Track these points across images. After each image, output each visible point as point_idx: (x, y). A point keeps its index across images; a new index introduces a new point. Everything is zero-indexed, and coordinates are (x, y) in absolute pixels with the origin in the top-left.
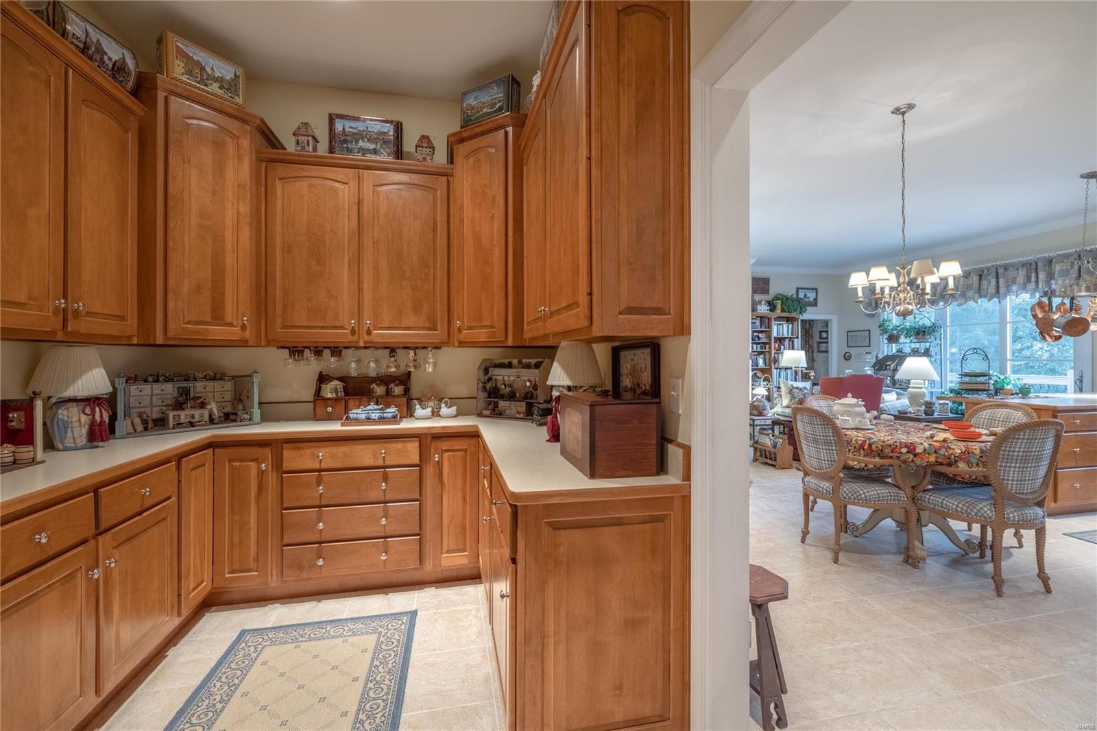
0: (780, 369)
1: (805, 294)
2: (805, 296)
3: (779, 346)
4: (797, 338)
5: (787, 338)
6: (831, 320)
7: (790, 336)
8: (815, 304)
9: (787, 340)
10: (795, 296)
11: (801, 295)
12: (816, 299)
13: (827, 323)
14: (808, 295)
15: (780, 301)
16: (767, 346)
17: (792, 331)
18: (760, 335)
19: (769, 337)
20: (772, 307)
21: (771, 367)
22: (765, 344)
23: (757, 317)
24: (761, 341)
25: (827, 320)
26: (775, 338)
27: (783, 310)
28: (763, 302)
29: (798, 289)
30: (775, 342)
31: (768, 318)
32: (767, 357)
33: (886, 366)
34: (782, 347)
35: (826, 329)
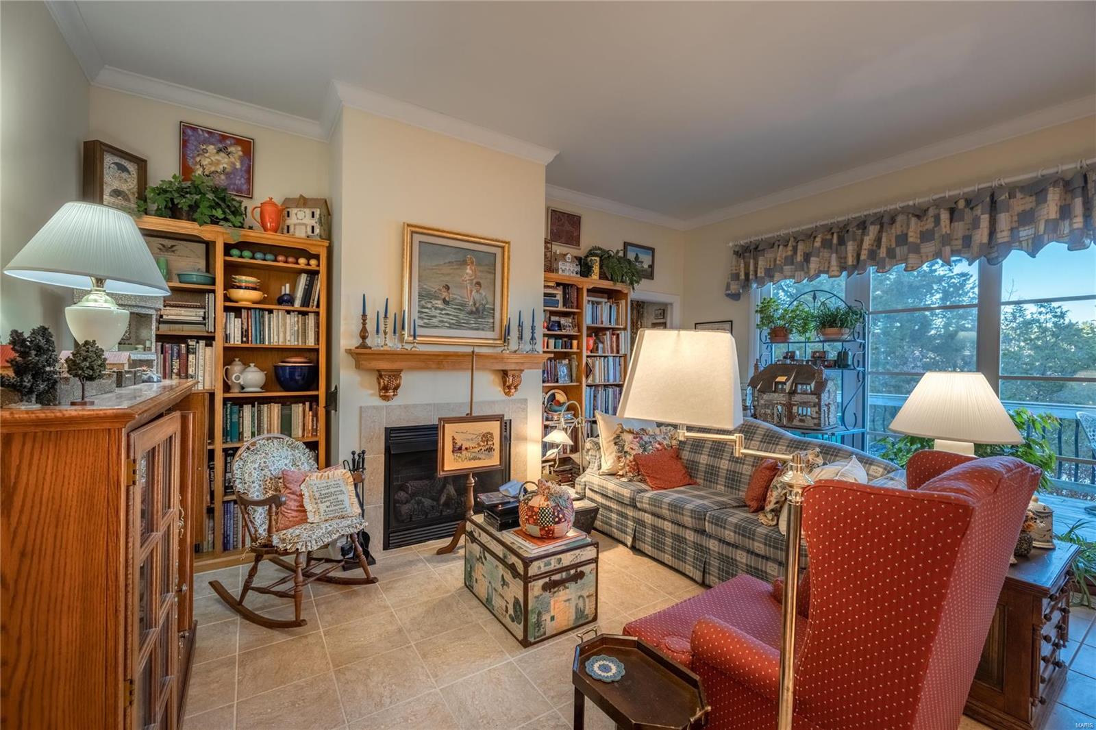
0: (597, 386)
1: (637, 255)
2: (637, 258)
3: (595, 343)
4: (625, 329)
5: (608, 329)
6: (671, 304)
7: (612, 325)
8: (650, 275)
9: (608, 333)
10: (621, 254)
11: (631, 256)
12: (651, 266)
13: (664, 310)
14: (642, 257)
15: (598, 259)
16: (575, 343)
17: (617, 319)
18: (563, 321)
19: (578, 326)
20: (585, 270)
21: (581, 383)
22: (571, 337)
23: (558, 284)
24: (563, 332)
25: (666, 305)
26: (589, 328)
27: (603, 276)
28: (569, 256)
29: (626, 244)
30: (589, 336)
31: (578, 289)
32: (575, 363)
33: (777, 383)
34: (600, 346)
35: (662, 321)
